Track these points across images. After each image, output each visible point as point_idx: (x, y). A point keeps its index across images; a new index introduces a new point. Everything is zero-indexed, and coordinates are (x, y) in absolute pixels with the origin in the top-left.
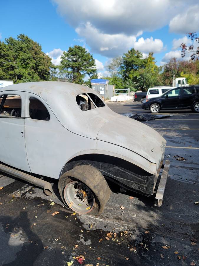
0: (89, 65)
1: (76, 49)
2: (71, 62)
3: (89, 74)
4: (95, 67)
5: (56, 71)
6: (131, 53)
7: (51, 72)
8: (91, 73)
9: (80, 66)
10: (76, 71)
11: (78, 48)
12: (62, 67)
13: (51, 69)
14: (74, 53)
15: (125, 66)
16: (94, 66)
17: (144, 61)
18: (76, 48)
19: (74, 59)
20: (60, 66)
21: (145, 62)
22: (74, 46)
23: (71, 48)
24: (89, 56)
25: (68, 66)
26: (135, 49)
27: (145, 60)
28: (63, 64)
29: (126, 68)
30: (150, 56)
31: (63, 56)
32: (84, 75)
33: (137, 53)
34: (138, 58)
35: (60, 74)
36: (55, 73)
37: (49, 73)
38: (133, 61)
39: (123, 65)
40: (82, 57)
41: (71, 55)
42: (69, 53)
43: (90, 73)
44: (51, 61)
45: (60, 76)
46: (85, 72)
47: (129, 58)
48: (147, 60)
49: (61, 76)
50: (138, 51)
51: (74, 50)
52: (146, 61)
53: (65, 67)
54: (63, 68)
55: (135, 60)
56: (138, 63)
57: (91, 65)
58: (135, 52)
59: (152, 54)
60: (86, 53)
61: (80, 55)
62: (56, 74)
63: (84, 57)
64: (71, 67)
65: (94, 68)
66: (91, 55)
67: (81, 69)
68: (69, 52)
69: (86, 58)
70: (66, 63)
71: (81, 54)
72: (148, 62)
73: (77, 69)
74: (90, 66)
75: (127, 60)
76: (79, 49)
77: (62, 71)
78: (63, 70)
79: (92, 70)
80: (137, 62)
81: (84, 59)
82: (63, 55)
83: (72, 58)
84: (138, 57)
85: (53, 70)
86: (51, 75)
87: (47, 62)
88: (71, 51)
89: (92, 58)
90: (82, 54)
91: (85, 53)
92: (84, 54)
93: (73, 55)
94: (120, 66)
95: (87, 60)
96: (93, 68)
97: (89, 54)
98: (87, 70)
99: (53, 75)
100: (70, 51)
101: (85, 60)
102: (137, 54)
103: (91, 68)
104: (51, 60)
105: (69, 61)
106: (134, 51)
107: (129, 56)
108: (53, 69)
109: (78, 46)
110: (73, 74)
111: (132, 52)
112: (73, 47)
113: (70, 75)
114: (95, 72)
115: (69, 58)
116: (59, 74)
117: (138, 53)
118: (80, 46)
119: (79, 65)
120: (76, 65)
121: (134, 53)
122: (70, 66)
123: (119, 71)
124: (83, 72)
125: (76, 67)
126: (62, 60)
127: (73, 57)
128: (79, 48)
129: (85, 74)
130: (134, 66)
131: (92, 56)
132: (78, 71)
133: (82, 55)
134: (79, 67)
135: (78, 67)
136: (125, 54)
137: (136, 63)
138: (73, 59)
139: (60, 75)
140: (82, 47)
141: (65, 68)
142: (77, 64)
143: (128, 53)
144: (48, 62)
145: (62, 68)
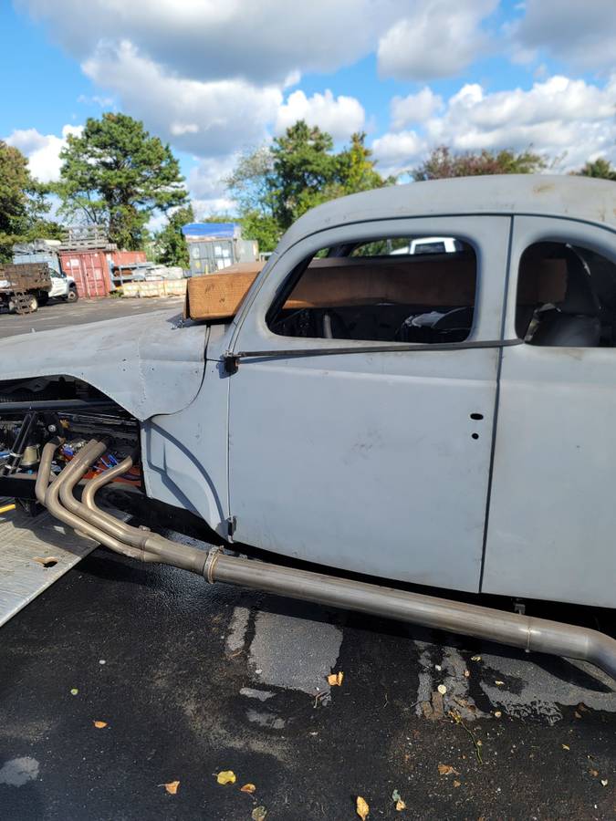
0: (163, 179)
1: (113, 125)
2: (97, 168)
3: (164, 209)
4: (183, 186)
5: (45, 202)
6: (295, 136)
7: (28, 206)
8: (171, 205)
9: (133, 183)
10: (118, 200)
11: (117, 123)
12: (69, 187)
13: (29, 196)
14: (105, 138)
15: (281, 179)
16: (179, 181)
17: (339, 159)
18: (113, 121)
19: (109, 160)
20: (61, 186)
21: (342, 164)
22: (104, 116)
23: (93, 124)
24: (159, 148)
25: (90, 184)
26: (306, 123)
27: (340, 156)
28: (71, 178)
29: (283, 185)
30: (355, 146)
31: (68, 150)
32: (149, 212)
33: (313, 136)
34: (319, 154)
35: (66, 210)
36: (42, 208)
37: (23, 208)
38: (305, 162)
39: (274, 175)
40: (137, 151)
41: (97, 146)
42: (90, 140)
43: (165, 205)
44: (28, 167)
45: (65, 220)
46: (150, 204)
47: (291, 153)
48: (349, 156)
49: (69, 218)
50: (316, 130)
51: (105, 129)
52: (345, 160)
53: (80, 188)
54: (71, 189)
55: (311, 159)
56: (322, 166)
57: (168, 179)
58: (308, 134)
59: (362, 139)
60: (146, 140)
61: (129, 147)
62: (46, 212)
63: (143, 153)
64: (99, 187)
65: (179, 190)
66: (164, 146)
67: (137, 193)
68: (88, 137)
69: (151, 157)
70: (80, 174)
71: (131, 142)
72: (352, 164)
73: (122, 192)
74: (165, 181)
75: (285, 160)
76: (123, 126)
77: (70, 201)
78: (73, 198)
79: (174, 195)
80: (318, 165)
81: (144, 157)
82: (67, 146)
83: (100, 157)
84: (318, 148)
85: (35, 197)
86: (30, 215)
87: (14, 171)
88: (93, 131)
89: (170, 157)
90: (136, 140)
91: (143, 137)
92: (140, 142)
93: (103, 146)
94: (263, 179)
95: (154, 162)
96: (177, 187)
97: (157, 143)
98: (156, 195)
99: (38, 215)
100: (92, 133)
101: (147, 163)
102: (316, 139)
103: (170, 189)
104: (25, 164)
105: (90, 168)
106: (305, 128)
107: (290, 147)
108: (36, 194)
109: (115, 114)
110: (107, 208)
111: (299, 132)
112: (101, 119)
113: (98, 215)
114: (184, 202)
115: (90, 156)
116: (61, 210)
117: (318, 137)
118: (123, 113)
119: (127, 178)
120: (119, 180)
121: (306, 134)
122: (99, 182)
123: (263, 194)
124: (141, 203)
125: (119, 185)
126: (63, 162)
127: (102, 151)
128: (120, 120)
129: (150, 208)
130: (308, 177)
131: (167, 149)
132: (124, 201)
133: (136, 145)
134: (128, 186)
135: (125, 185)
136: (278, 139)
137: (314, 167)
138: (103, 159)
139: (64, 215)
140: (130, 118)
141: (78, 190)
142: (120, 177)
143: (286, 137)
144: (17, 172)
145: (70, 192)
